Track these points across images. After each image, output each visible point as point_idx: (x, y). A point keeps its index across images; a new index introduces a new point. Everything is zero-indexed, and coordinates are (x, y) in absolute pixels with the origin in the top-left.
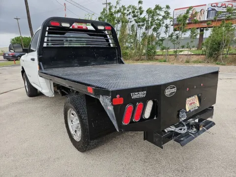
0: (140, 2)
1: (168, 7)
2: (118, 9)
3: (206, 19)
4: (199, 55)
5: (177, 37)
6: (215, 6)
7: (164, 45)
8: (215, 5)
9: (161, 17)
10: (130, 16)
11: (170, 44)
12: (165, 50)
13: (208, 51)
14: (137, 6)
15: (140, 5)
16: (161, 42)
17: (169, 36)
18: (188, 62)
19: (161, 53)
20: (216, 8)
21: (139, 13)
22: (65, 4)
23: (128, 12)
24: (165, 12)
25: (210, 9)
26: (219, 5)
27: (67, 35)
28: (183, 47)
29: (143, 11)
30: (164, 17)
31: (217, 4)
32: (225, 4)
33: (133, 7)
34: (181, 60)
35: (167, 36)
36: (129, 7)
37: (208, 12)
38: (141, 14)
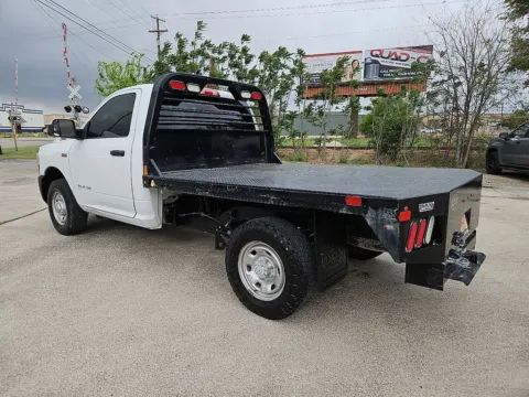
0: (245, 38)
1: (300, 52)
2: (198, 47)
3: (362, 80)
4: (363, 148)
5: (321, 113)
6: (377, 56)
7: (294, 127)
8: (378, 53)
9: (287, 72)
10: (225, 65)
11: (308, 126)
12: (297, 138)
13: (379, 142)
14: (239, 45)
15: (245, 43)
16: (290, 122)
17: (306, 110)
18: (343, 162)
19: (290, 143)
20: (380, 60)
21: (244, 60)
22: (64, 26)
23: (221, 57)
24: (295, 62)
25: (369, 61)
26: (386, 55)
27: (184, 105)
28: (333, 133)
29: (252, 56)
30: (293, 71)
31: (381, 51)
32: (395, 53)
33: (232, 47)
34: (330, 158)
35: (302, 110)
36: (224, 46)
37: (366, 65)
38: (247, 62)
